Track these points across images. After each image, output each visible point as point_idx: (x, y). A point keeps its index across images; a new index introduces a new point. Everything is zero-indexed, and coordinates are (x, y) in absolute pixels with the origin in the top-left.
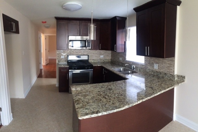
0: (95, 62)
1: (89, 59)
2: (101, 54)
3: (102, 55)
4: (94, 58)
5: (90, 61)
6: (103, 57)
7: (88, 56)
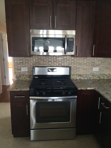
0: (83, 79)
1: (72, 73)
2: (94, 65)
3: (96, 66)
4: (81, 72)
5: (72, 77)
6: (98, 70)
7: (70, 68)
